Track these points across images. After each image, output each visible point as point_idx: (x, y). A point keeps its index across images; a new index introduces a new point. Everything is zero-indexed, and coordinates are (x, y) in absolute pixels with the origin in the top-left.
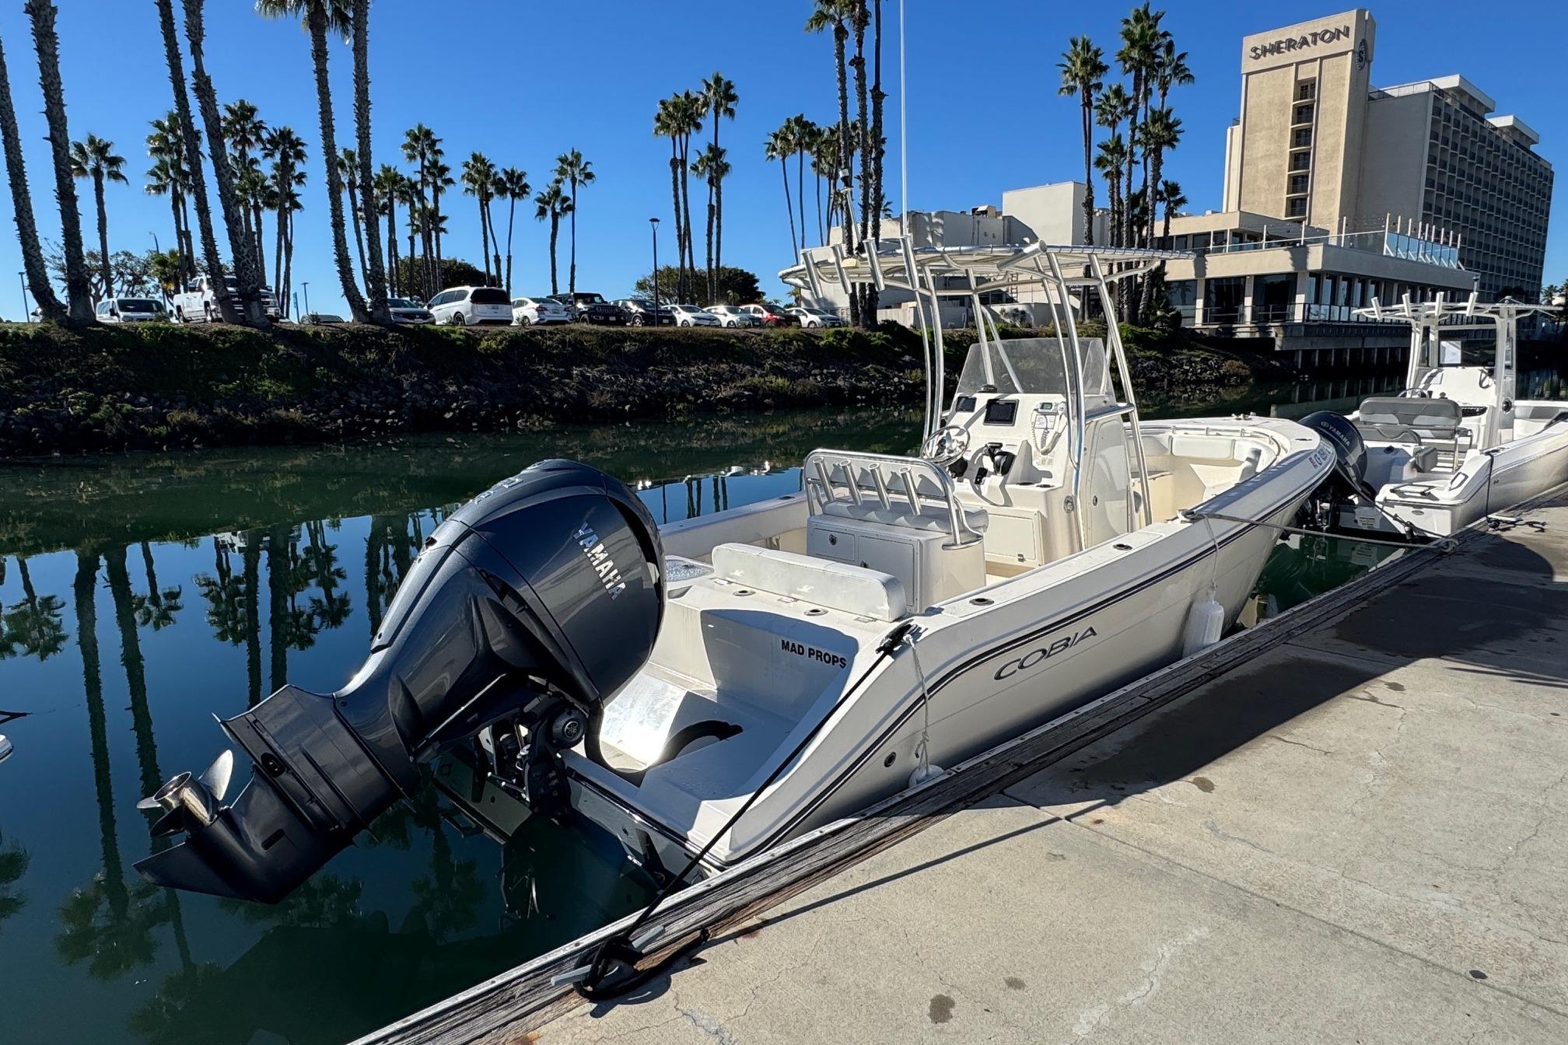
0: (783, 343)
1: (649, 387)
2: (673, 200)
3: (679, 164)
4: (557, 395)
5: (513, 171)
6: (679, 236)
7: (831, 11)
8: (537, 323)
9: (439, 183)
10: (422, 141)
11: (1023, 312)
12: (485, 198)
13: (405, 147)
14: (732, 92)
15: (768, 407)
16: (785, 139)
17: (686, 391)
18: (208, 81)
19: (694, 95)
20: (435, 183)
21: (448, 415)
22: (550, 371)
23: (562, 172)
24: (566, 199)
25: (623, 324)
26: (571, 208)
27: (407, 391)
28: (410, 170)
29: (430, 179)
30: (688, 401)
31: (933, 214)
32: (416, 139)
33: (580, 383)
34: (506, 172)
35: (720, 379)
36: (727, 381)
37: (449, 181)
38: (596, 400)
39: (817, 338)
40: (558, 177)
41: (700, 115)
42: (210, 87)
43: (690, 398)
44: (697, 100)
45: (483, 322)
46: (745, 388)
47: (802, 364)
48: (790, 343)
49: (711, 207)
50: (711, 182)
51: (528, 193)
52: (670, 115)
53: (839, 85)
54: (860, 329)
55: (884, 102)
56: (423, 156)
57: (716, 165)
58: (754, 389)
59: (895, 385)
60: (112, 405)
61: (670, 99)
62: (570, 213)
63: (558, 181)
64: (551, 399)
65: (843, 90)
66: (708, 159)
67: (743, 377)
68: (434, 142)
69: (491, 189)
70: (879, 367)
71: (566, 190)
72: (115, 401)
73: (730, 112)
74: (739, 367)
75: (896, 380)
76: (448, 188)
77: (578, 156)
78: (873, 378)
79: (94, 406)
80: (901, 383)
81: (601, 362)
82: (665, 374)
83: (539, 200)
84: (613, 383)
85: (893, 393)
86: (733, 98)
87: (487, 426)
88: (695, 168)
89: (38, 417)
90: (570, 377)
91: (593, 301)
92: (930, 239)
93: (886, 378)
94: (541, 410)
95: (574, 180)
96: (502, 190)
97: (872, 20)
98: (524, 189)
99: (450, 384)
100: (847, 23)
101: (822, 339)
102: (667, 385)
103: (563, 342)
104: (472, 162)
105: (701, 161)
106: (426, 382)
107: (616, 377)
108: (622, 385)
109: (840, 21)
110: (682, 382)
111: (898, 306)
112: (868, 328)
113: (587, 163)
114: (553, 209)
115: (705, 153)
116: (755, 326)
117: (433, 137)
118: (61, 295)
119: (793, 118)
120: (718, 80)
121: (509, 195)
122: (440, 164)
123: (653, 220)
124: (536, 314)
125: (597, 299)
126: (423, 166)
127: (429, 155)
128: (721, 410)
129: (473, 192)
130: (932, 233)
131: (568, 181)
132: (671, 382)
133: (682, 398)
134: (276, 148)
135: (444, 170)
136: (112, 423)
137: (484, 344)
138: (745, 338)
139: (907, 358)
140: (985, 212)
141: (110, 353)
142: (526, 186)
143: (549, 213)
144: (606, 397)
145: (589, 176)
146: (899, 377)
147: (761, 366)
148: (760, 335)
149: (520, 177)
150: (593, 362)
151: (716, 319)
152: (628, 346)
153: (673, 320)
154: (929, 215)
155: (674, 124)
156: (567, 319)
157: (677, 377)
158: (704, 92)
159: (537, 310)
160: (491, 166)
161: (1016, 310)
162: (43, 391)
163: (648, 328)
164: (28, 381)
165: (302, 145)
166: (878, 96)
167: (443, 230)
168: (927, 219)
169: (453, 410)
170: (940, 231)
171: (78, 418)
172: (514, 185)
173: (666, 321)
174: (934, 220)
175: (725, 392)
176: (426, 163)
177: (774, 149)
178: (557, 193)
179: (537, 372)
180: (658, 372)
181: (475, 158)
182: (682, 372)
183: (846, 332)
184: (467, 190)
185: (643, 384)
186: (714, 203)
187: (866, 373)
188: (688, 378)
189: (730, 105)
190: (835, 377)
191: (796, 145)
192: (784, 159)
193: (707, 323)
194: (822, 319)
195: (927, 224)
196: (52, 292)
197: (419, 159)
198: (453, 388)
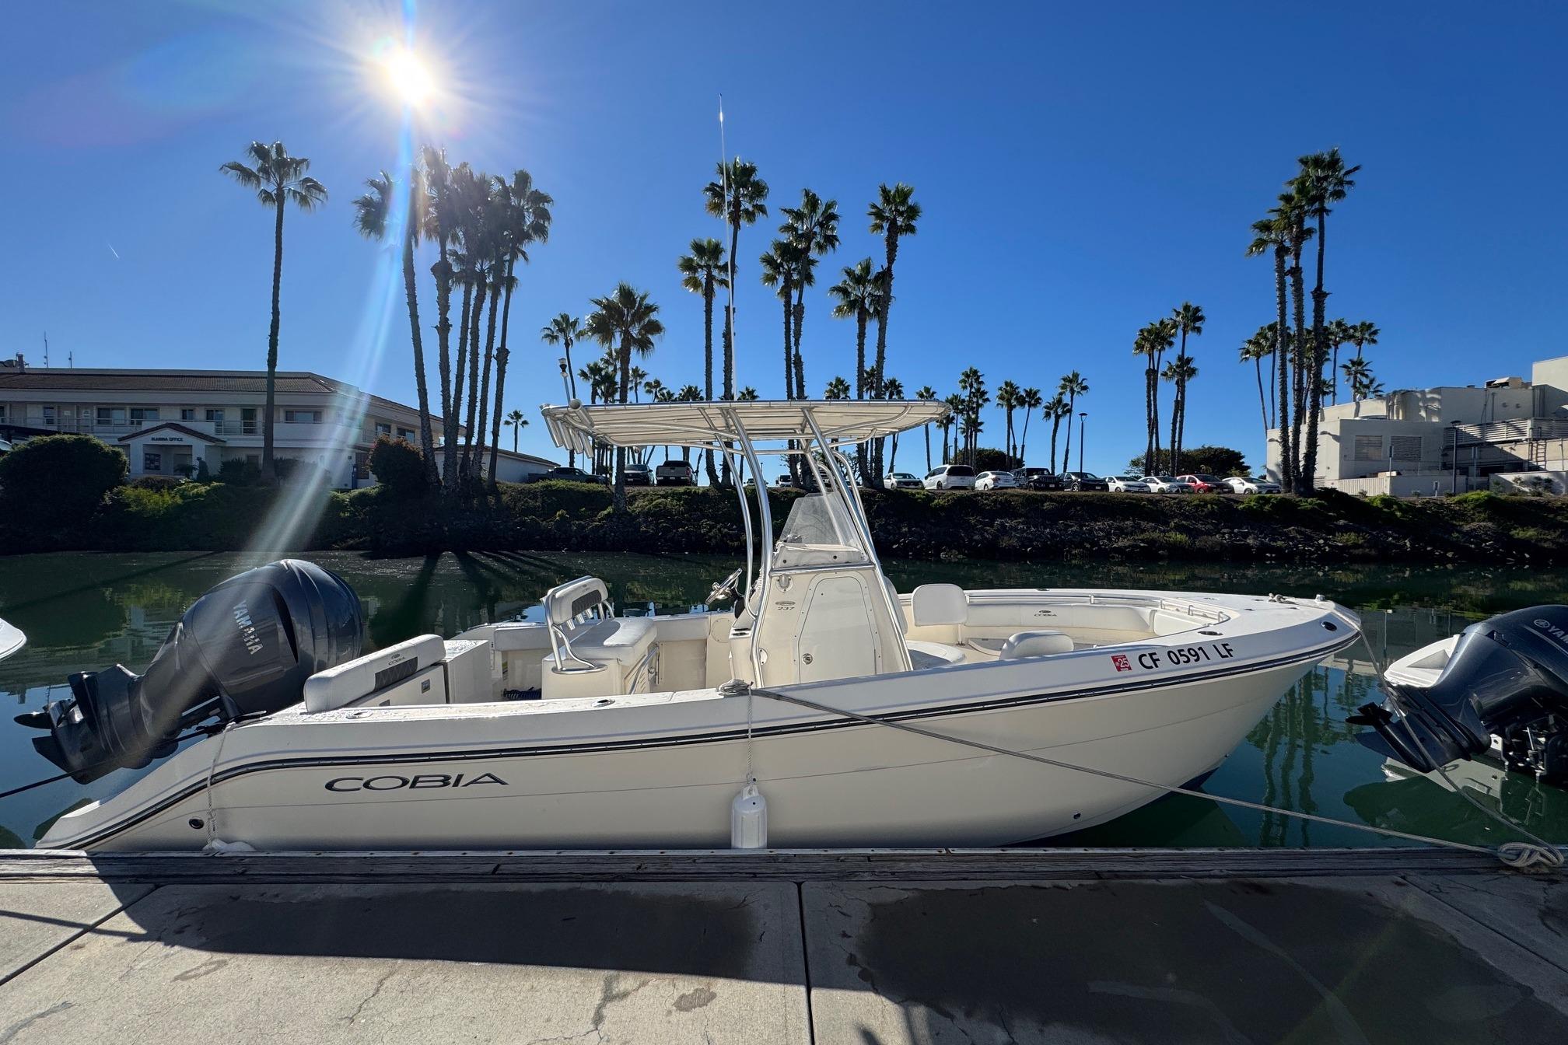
0: (1197, 506)
1: (1054, 536)
2: (1146, 399)
3: (1152, 374)
4: (976, 537)
5: (1031, 390)
6: (1149, 425)
7: (1273, 236)
8: (993, 489)
9: (980, 402)
10: (972, 377)
11: (1548, 481)
12: (1011, 408)
13: (961, 382)
14: (1200, 314)
15: (1162, 558)
16: (1257, 343)
17: (1086, 540)
18: (800, 358)
19: (1166, 321)
20: (978, 402)
21: (895, 547)
22: (978, 521)
23: (1064, 387)
24: (1067, 405)
25: (1062, 489)
26: (1070, 411)
27: (876, 529)
28: (965, 395)
29: (975, 400)
30: (1085, 547)
31: (1427, 390)
32: (967, 376)
33: (998, 530)
34: (1026, 391)
35: (1122, 532)
36: (1127, 534)
37: (987, 400)
38: (1004, 542)
39: (1237, 502)
40: (1061, 391)
41: (1172, 336)
42: (801, 361)
43: (1088, 546)
44: (1168, 324)
45: (953, 488)
46: (1143, 541)
47: (1212, 524)
48: (1205, 505)
49: (1177, 402)
50: (1177, 383)
51: (1040, 403)
52: (1144, 339)
53: (1278, 293)
54: (1291, 496)
55: (1327, 301)
56: (971, 386)
57: (1184, 370)
58: (1152, 542)
59: (1319, 547)
60: (719, 530)
61: (1149, 327)
62: (1068, 414)
63: (1061, 394)
64: (971, 540)
65: (1282, 297)
66: (1178, 366)
67: (1143, 531)
68: (979, 377)
69: (1014, 403)
70: (1303, 529)
71: (1066, 399)
72: (722, 527)
73: (1199, 330)
74: (1144, 524)
75: (1321, 541)
76: (986, 405)
77: (1076, 376)
78: (1292, 539)
79: (712, 527)
80: (1326, 544)
81: (1021, 516)
82: (1071, 526)
83: (1046, 407)
84: (1025, 531)
85: (1312, 553)
86: (1201, 318)
87: (918, 556)
88: (1165, 374)
89: (687, 533)
90: (992, 526)
91: (1043, 473)
92: (1423, 413)
93: (1309, 540)
94: (960, 548)
95: (1072, 391)
96: (1021, 402)
97: (1316, 237)
98: (1038, 401)
99: (905, 527)
100: (1287, 244)
101: (1243, 503)
102: (1070, 535)
103: (995, 501)
104: (1004, 387)
105: (1170, 368)
106: (889, 524)
107: (1029, 528)
108: (1031, 533)
109: (1282, 242)
110: (1085, 534)
111: (1375, 475)
112: (1301, 494)
113: (1084, 380)
114: (1056, 412)
115: (1175, 362)
116: (1183, 492)
117: (979, 374)
118: (719, 474)
119: (1266, 326)
120: (1187, 308)
121: (1027, 405)
122: (982, 389)
123: (1082, 415)
124: (993, 482)
125: (1045, 472)
126: (971, 392)
127: (975, 385)
128: (1113, 557)
129: (1002, 405)
130: (1426, 409)
131: (1068, 394)
132: (1074, 532)
133: (1080, 545)
134: (888, 390)
135: (984, 393)
136: (716, 538)
137: (936, 501)
138: (1158, 501)
139: (1342, 522)
140: (1506, 384)
141: (729, 502)
142: (1039, 399)
143: (1053, 416)
144: (1014, 542)
145: (1085, 388)
146: (1326, 540)
147: (1167, 524)
148: (1174, 499)
149: (1035, 393)
150: (1014, 515)
151: (1147, 486)
152: (1047, 505)
153: (1106, 487)
154: (1423, 393)
155: (1147, 345)
156: (1015, 486)
157: (1081, 529)
158: (1174, 318)
159: (994, 480)
160: (1017, 388)
161: (1539, 478)
162: (695, 520)
163: (1083, 493)
164: (690, 515)
165: (901, 387)
166: (1319, 295)
167: (980, 431)
168: (1419, 395)
169: (899, 544)
170: (1436, 405)
171: (704, 535)
172: (1031, 399)
173: (1099, 488)
174: (1429, 396)
175: (1122, 543)
176: (973, 390)
177: (1248, 352)
178: (1060, 401)
179: (968, 522)
180: (1065, 525)
181: (1007, 384)
182: (1088, 526)
183: (1270, 498)
184: (998, 404)
185: (1049, 533)
186: (1179, 399)
187: (1286, 534)
188: (1091, 531)
189: (1198, 324)
190: (1246, 535)
191: (1270, 347)
192: (1258, 360)
193: (1137, 489)
194: (1259, 487)
195: (1419, 400)
196: (715, 471)
197: (969, 388)
198: (905, 529)
